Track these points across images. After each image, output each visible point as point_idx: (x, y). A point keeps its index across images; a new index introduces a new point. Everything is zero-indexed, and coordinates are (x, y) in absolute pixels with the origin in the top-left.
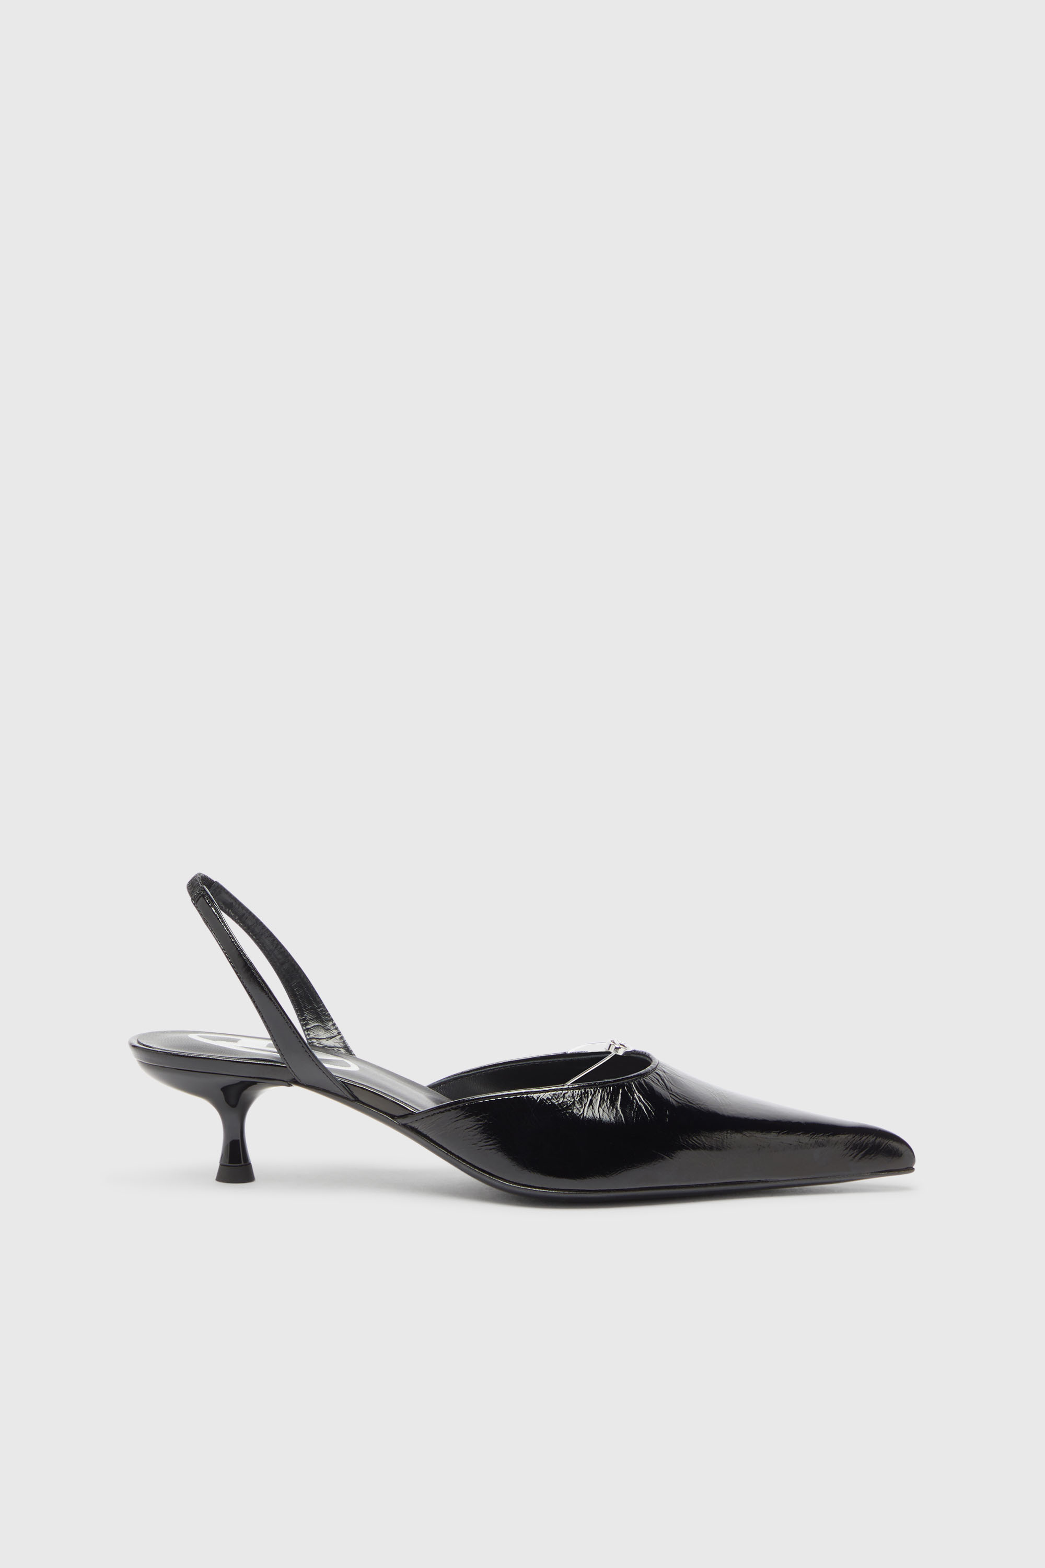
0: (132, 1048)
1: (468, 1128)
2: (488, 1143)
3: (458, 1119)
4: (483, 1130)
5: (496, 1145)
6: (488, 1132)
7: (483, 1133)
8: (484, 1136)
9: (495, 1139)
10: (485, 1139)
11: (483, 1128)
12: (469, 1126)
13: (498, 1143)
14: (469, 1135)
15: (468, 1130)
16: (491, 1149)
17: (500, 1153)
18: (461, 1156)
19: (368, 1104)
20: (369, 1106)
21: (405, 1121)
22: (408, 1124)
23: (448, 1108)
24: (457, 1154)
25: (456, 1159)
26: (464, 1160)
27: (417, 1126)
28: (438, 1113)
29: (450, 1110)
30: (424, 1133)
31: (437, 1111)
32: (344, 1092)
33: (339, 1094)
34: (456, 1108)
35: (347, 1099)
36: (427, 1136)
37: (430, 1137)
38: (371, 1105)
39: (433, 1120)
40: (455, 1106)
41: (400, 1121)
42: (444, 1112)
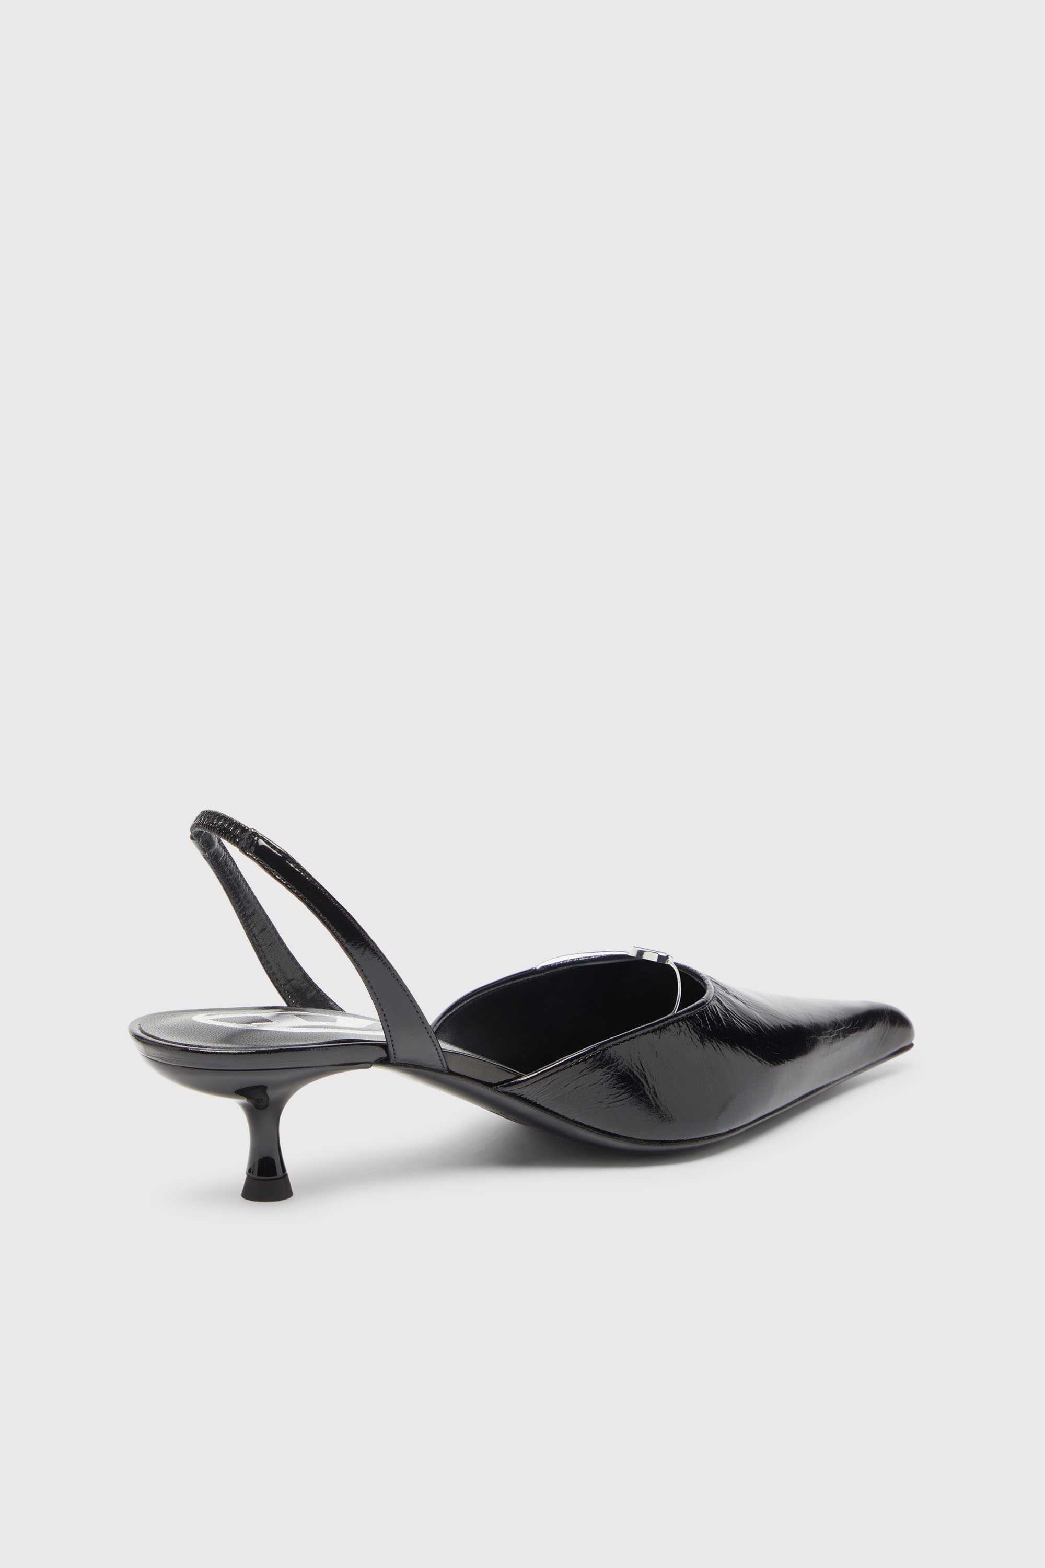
1: (593, 1085)
2: (618, 1099)
3: (581, 1074)
8: (612, 1091)
11: (611, 1080)
18: (577, 1119)
19: (462, 1074)
20: (463, 1076)
21: (508, 1089)
22: (512, 1092)
23: (568, 1064)
24: (572, 1119)
25: (571, 1124)
26: (581, 1124)
27: (525, 1092)
28: (555, 1073)
29: (570, 1066)
30: (531, 1099)
31: (555, 1070)
32: (442, 1064)
33: (434, 1067)
34: (577, 1063)
35: (441, 1072)
36: (535, 1103)
37: (538, 1103)
38: (466, 1075)
39: (548, 1083)
40: (576, 1060)
41: (500, 1088)
42: (563, 1069)
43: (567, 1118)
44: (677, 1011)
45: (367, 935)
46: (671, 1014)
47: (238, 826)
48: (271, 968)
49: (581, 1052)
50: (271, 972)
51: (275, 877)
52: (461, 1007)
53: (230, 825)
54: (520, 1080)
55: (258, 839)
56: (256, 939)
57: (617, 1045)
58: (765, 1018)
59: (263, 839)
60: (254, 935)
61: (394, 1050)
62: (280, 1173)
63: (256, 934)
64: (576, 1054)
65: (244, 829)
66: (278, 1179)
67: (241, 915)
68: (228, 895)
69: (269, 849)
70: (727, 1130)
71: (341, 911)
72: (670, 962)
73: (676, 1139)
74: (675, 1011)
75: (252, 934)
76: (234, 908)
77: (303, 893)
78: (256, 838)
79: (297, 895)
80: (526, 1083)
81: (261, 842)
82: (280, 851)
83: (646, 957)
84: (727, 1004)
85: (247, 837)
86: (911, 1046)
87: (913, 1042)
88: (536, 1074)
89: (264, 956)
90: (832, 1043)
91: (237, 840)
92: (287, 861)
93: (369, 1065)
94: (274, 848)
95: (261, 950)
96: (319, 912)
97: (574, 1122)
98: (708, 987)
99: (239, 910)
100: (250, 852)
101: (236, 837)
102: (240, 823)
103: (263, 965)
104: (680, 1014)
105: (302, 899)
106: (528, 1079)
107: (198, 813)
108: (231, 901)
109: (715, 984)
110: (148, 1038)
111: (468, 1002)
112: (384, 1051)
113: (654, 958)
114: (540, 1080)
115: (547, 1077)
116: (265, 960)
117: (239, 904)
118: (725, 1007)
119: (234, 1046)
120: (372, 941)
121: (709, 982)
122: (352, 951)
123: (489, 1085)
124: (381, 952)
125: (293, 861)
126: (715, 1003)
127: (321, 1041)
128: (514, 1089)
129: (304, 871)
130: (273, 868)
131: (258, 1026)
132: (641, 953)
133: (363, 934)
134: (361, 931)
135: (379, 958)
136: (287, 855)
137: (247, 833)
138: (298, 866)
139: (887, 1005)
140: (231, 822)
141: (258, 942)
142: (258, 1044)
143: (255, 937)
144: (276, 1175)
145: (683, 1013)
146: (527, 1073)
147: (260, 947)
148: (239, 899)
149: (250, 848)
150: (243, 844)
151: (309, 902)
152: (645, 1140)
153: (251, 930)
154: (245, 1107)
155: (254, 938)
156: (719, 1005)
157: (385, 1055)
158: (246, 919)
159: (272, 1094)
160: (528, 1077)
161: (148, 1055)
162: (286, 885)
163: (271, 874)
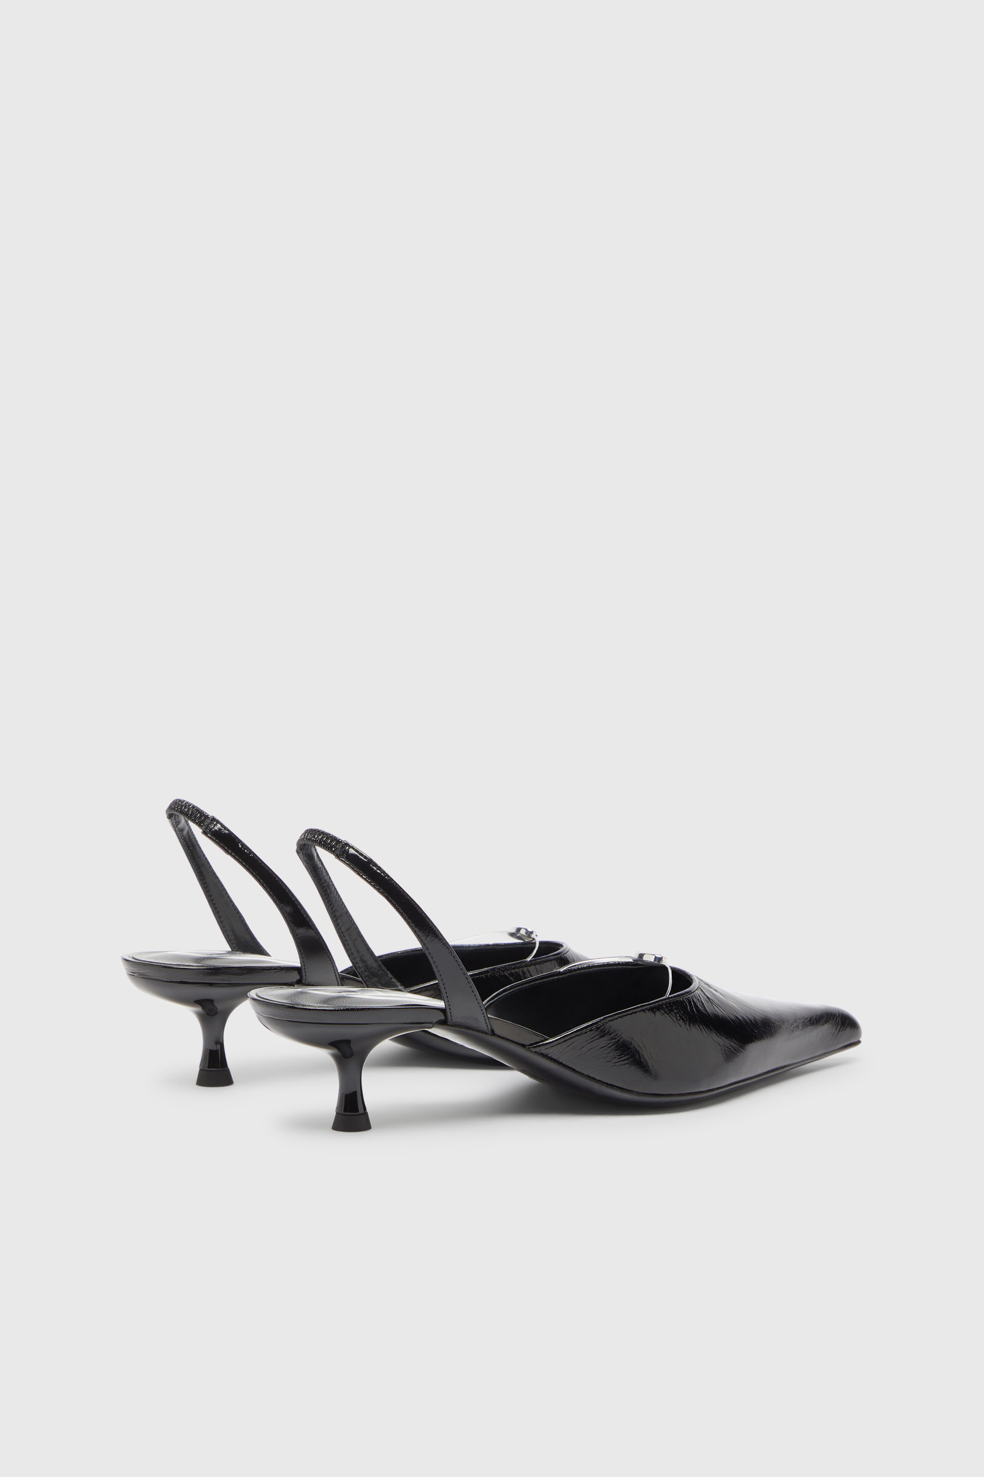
0: (252, 1000)
1: (602, 1048)
2: (621, 1059)
3: (593, 1039)
4: (616, 1047)
5: (628, 1060)
6: (621, 1049)
7: (616, 1050)
8: (617, 1053)
9: (627, 1054)
10: (619, 1056)
11: (616, 1045)
12: (603, 1045)
13: (631, 1058)
14: (604, 1054)
15: (603, 1049)
16: (624, 1065)
17: (633, 1067)
18: (590, 1075)
19: (502, 1036)
20: (503, 1038)
21: (537, 1049)
22: (541, 1052)
23: (584, 1031)
24: (586, 1074)
25: (586, 1078)
26: (593, 1079)
27: (551, 1052)
28: (574, 1037)
29: (586, 1032)
30: (555, 1058)
31: (574, 1035)
32: (487, 1026)
33: (481, 1029)
34: (591, 1030)
35: (486, 1033)
36: (558, 1061)
37: (560, 1061)
38: (505, 1037)
39: (568, 1045)
40: (590, 1028)
41: (531, 1049)
42: (580, 1035)
43: (582, 1074)
44: (669, 995)
45: (431, 921)
46: (664, 997)
47: (334, 839)
48: (355, 958)
49: (594, 1021)
50: (355, 961)
51: (361, 876)
52: (501, 997)
53: (327, 838)
54: (547, 1042)
55: (349, 848)
56: (344, 936)
57: (622, 1017)
58: (740, 1007)
59: (353, 848)
60: (342, 932)
61: (451, 1013)
62: (361, 1111)
63: (344, 931)
64: (590, 1023)
65: (338, 841)
66: (359, 1115)
67: (333, 915)
68: (323, 899)
69: (357, 855)
70: (708, 1089)
71: (412, 903)
72: (664, 962)
73: (668, 1093)
74: (668, 995)
75: (340, 931)
76: (327, 910)
77: (383, 888)
78: (347, 848)
79: (378, 890)
80: (551, 1045)
81: (351, 851)
82: (365, 857)
83: (645, 958)
84: (708, 993)
85: (341, 846)
86: (859, 1042)
87: (861, 1040)
88: (559, 1037)
89: (350, 949)
90: (793, 1031)
91: (333, 849)
92: (371, 865)
93: (431, 1025)
94: (361, 855)
95: (348, 944)
96: (395, 903)
97: (589, 1077)
98: (694, 981)
99: (332, 912)
100: (343, 858)
101: (332, 847)
102: (335, 837)
103: (349, 956)
104: (672, 997)
105: (382, 893)
106: (553, 1041)
107: (303, 832)
108: (325, 904)
109: (699, 980)
110: (263, 1000)
111: (506, 994)
112: (443, 1014)
113: (652, 959)
114: (562, 1043)
115: (567, 1040)
116: (350, 952)
117: (332, 906)
118: (707, 996)
119: (329, 1006)
120: (435, 926)
121: (694, 978)
122: (419, 933)
123: (523, 1046)
124: (441, 935)
125: (376, 865)
126: (699, 992)
127: (395, 1005)
128: (543, 1050)
129: (384, 872)
130: (361, 870)
131: (347, 994)
132: (641, 956)
133: (428, 921)
134: (427, 919)
135: (440, 940)
136: (371, 860)
137: (341, 844)
138: (379, 868)
139: (839, 1009)
140: (328, 836)
141: (345, 937)
142: (347, 1005)
143: (343, 933)
144: (358, 1112)
145: (675, 997)
146: (551, 1037)
147: (347, 941)
148: (331, 903)
149: (343, 855)
150: (338, 852)
151: (387, 895)
152: (643, 1093)
153: (340, 928)
154: (335, 1057)
155: (342, 935)
156: (702, 994)
157: (443, 1018)
158: (336, 919)
159: (355, 1047)
160: (553, 1040)
161: (264, 1014)
162: (370, 883)
163: (359, 874)
